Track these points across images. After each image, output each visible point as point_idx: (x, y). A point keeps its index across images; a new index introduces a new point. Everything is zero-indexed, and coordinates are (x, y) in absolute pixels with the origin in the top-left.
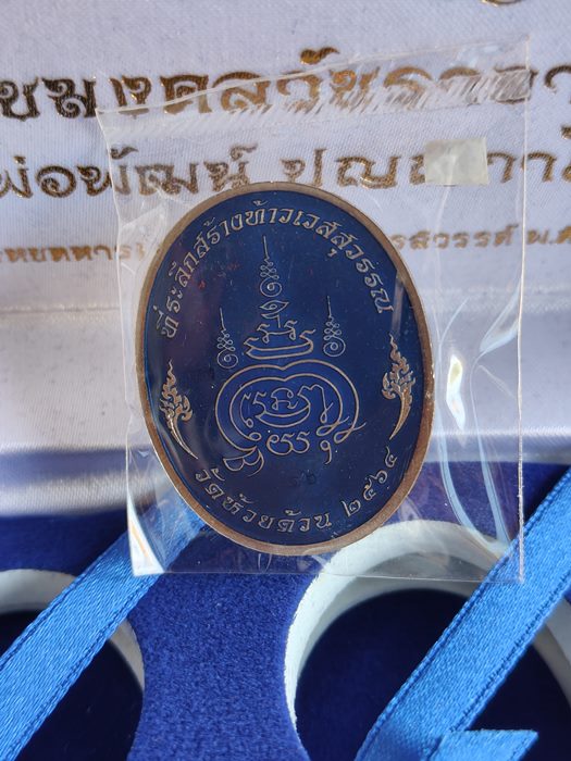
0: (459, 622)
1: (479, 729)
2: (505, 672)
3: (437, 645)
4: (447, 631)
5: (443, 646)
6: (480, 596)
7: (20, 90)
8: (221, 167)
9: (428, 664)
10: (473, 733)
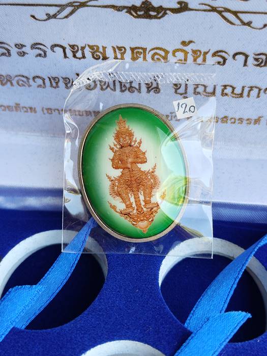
7: (80, 48)
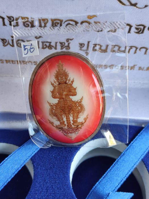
0: (115, 164)
1: (119, 192)
2: (126, 178)
3: (109, 170)
4: (112, 166)
5: (110, 170)
6: (120, 158)
7: (15, 19)
8: (63, 44)
9: (107, 174)
10: (118, 192)
